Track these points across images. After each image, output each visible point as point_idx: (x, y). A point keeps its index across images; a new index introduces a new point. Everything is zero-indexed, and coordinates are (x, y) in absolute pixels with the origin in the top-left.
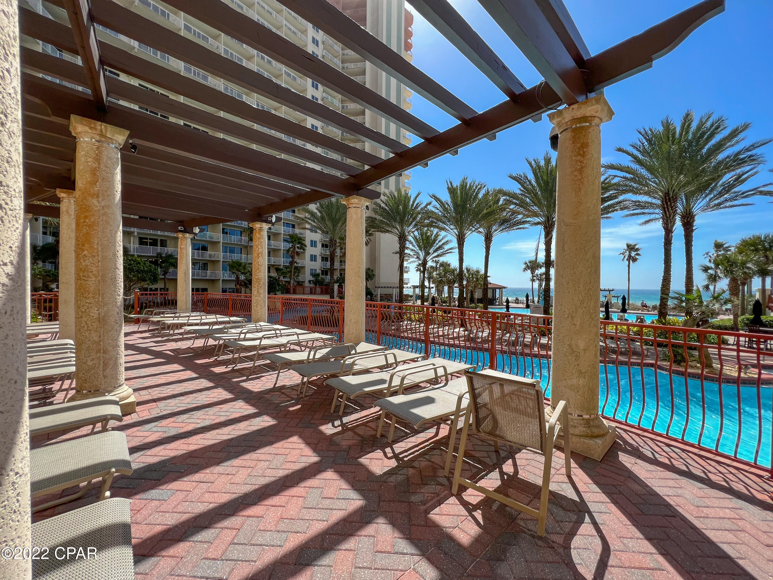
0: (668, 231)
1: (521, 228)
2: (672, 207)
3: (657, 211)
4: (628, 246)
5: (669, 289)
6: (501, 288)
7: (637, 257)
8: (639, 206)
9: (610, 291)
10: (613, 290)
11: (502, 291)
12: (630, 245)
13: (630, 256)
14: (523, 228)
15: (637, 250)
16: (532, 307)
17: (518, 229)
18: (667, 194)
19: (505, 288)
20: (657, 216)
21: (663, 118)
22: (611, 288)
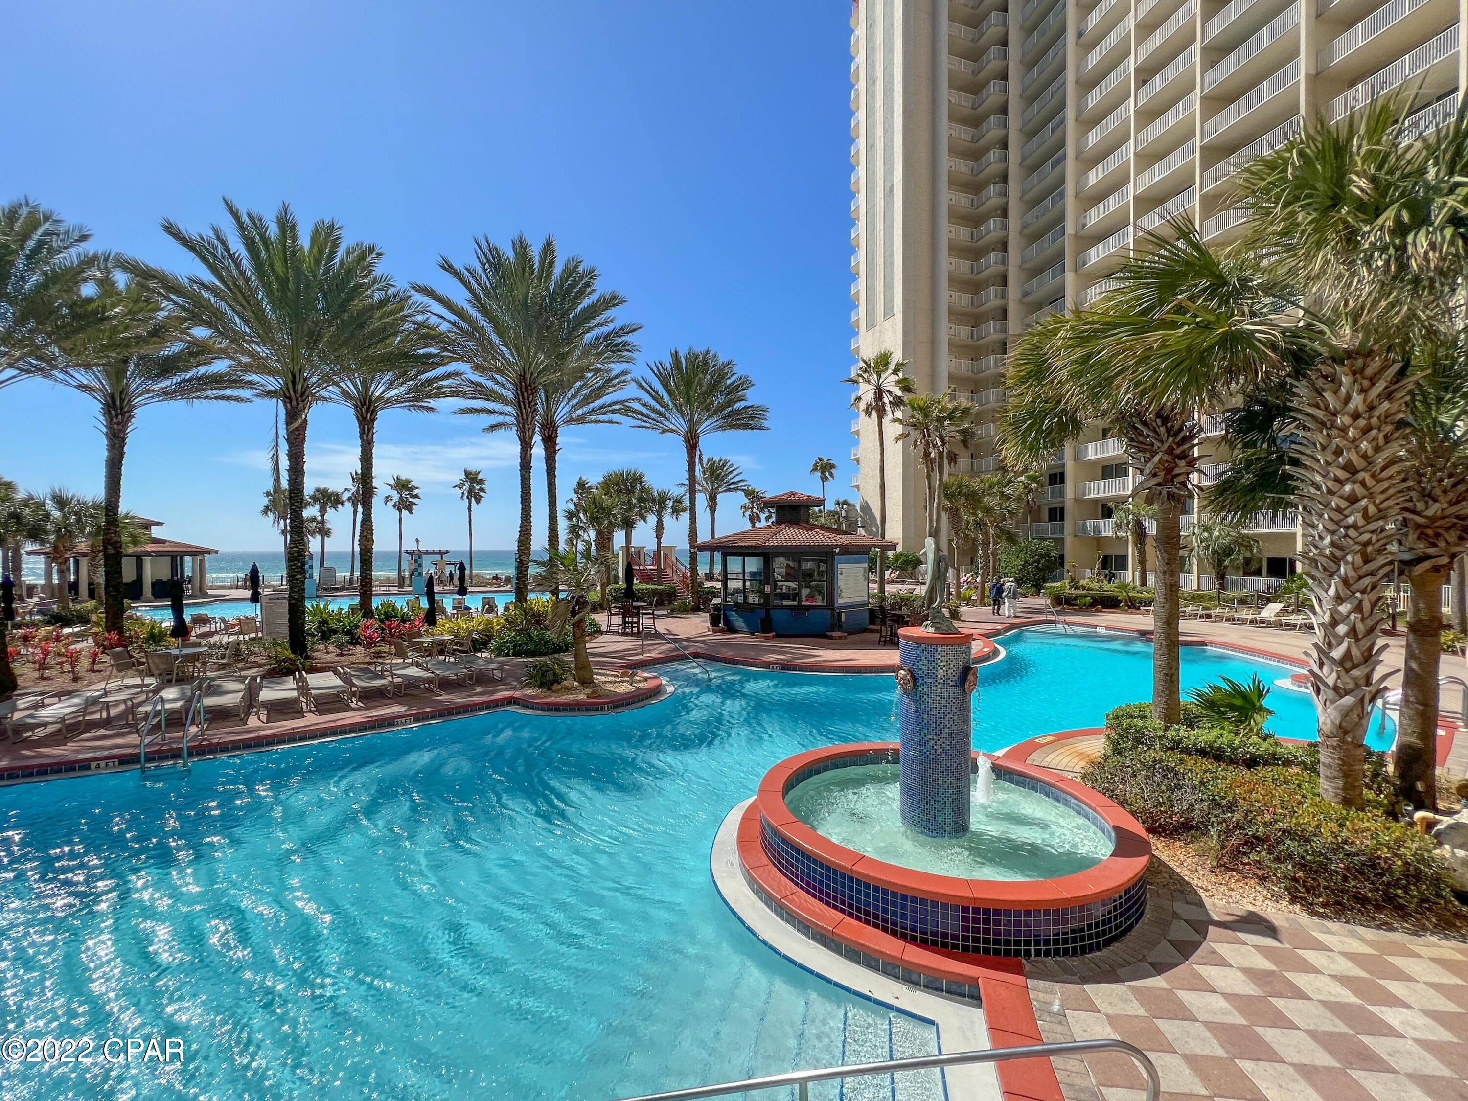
0: (526, 446)
1: (228, 398)
2: (530, 403)
3: (508, 409)
4: (467, 473)
5: (529, 548)
6: (199, 553)
7: (482, 494)
8: (481, 393)
9: (441, 553)
10: (447, 552)
11: (202, 562)
12: (470, 473)
13: (470, 491)
14: (237, 399)
15: (481, 482)
16: (264, 600)
17: (223, 398)
18: (522, 377)
19: (209, 552)
20: (508, 419)
21: (515, 235)
22: (443, 549)
